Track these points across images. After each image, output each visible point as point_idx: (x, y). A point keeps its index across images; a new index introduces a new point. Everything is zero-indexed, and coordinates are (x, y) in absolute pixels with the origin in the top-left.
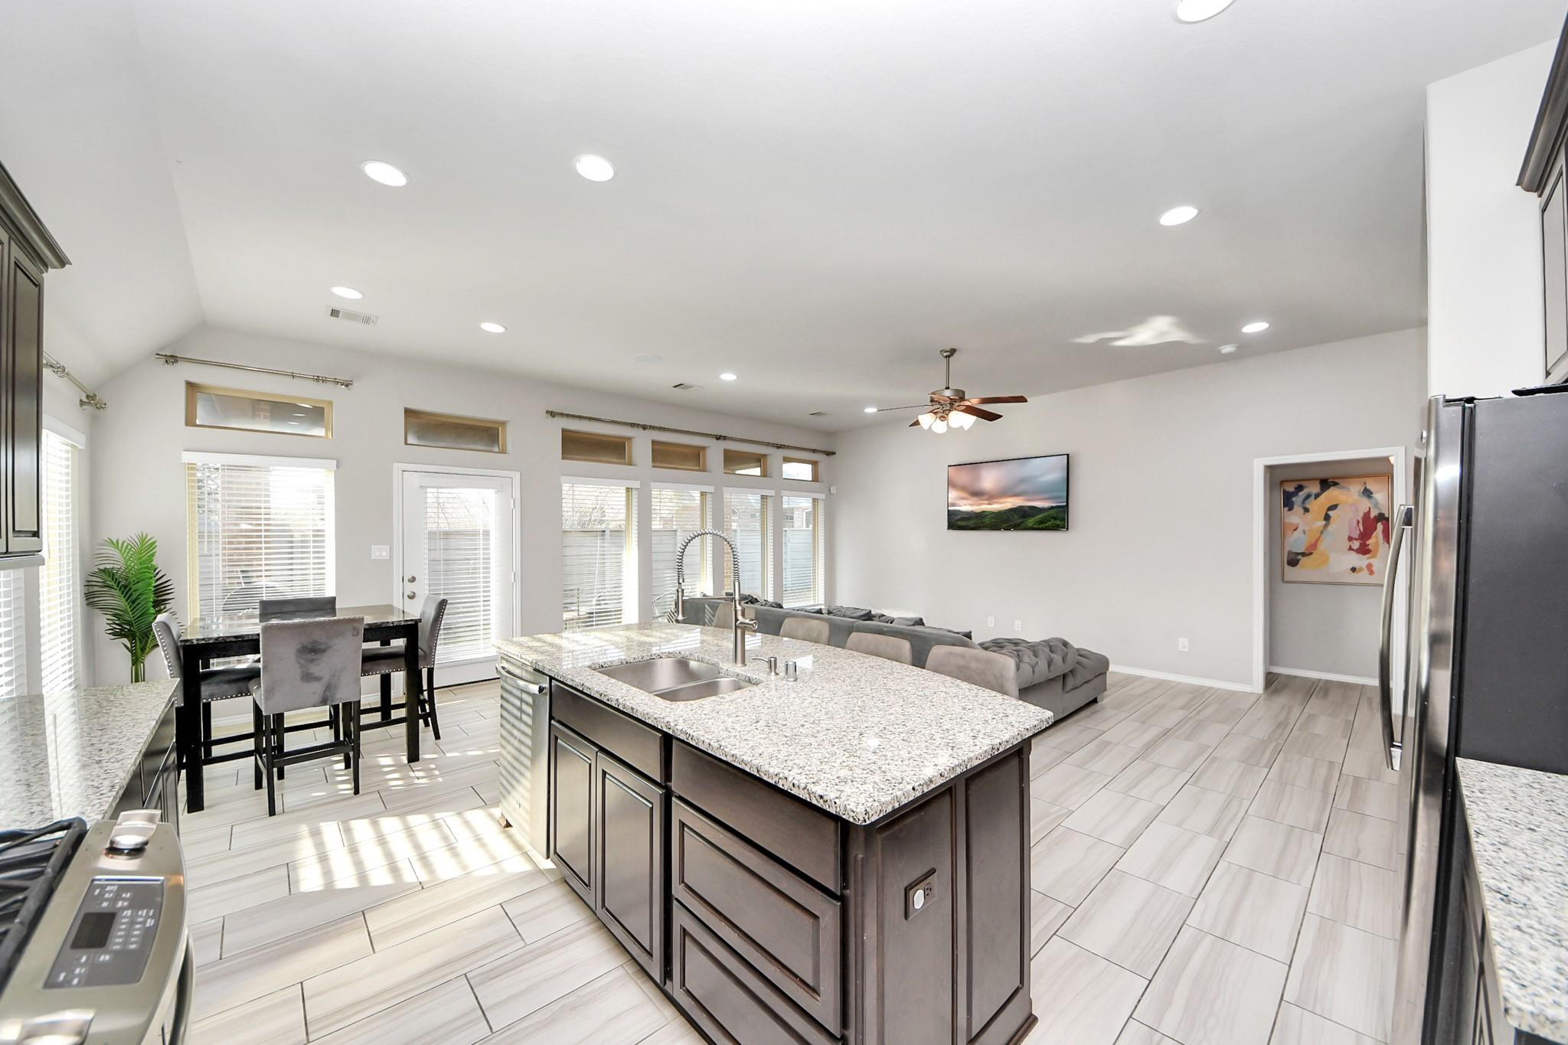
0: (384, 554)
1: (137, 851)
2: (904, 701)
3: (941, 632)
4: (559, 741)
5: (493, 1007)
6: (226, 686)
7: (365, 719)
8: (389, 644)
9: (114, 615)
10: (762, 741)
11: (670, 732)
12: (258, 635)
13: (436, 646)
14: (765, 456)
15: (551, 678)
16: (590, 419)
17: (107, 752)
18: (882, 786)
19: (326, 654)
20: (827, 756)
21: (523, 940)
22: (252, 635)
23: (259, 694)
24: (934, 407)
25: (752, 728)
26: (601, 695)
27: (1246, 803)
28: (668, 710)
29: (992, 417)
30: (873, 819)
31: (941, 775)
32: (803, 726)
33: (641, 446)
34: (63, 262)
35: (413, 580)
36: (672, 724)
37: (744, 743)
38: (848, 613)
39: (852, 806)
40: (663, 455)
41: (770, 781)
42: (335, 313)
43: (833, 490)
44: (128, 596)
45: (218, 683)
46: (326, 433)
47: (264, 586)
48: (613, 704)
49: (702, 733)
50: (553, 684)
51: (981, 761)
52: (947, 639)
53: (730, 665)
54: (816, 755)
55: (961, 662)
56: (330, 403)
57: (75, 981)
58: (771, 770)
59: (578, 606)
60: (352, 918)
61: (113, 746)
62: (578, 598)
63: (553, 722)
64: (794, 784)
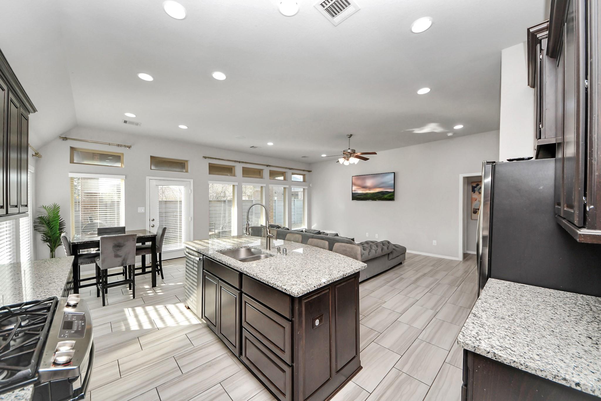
0: (143, 210)
1: (75, 306)
2: (320, 261)
3: (344, 239)
4: (206, 277)
5: (183, 366)
6: (87, 260)
7: (137, 272)
8: (145, 244)
9: (43, 234)
10: (270, 274)
11: (242, 272)
12: (99, 241)
13: (162, 245)
14: (285, 172)
15: (203, 255)
16: (219, 159)
17: (57, 279)
18: (305, 286)
19: (123, 248)
20: (290, 278)
21: (193, 345)
22: (96, 241)
23: (99, 262)
24: (344, 156)
25: (268, 270)
26: (220, 260)
27: (447, 299)
28: (242, 265)
29: (366, 159)
30: (300, 295)
31: (324, 283)
32: (285, 269)
33: (239, 169)
34: (35, 110)
35: (153, 220)
36: (242, 269)
37: (264, 275)
38: (312, 232)
39: (294, 291)
40: (247, 172)
41: (271, 285)
42: (125, 122)
43: (311, 185)
44: (49, 226)
45: (84, 259)
46: (121, 166)
47: (99, 223)
48: (224, 263)
49: (252, 271)
50: (204, 257)
51: (339, 279)
52: (345, 241)
53: (265, 250)
54: (287, 278)
55: (344, 248)
56: (123, 154)
57: (66, 337)
58: (271, 282)
59: (215, 230)
60: (134, 339)
61: (58, 277)
62: (215, 227)
63: (204, 270)
64: (278, 286)
